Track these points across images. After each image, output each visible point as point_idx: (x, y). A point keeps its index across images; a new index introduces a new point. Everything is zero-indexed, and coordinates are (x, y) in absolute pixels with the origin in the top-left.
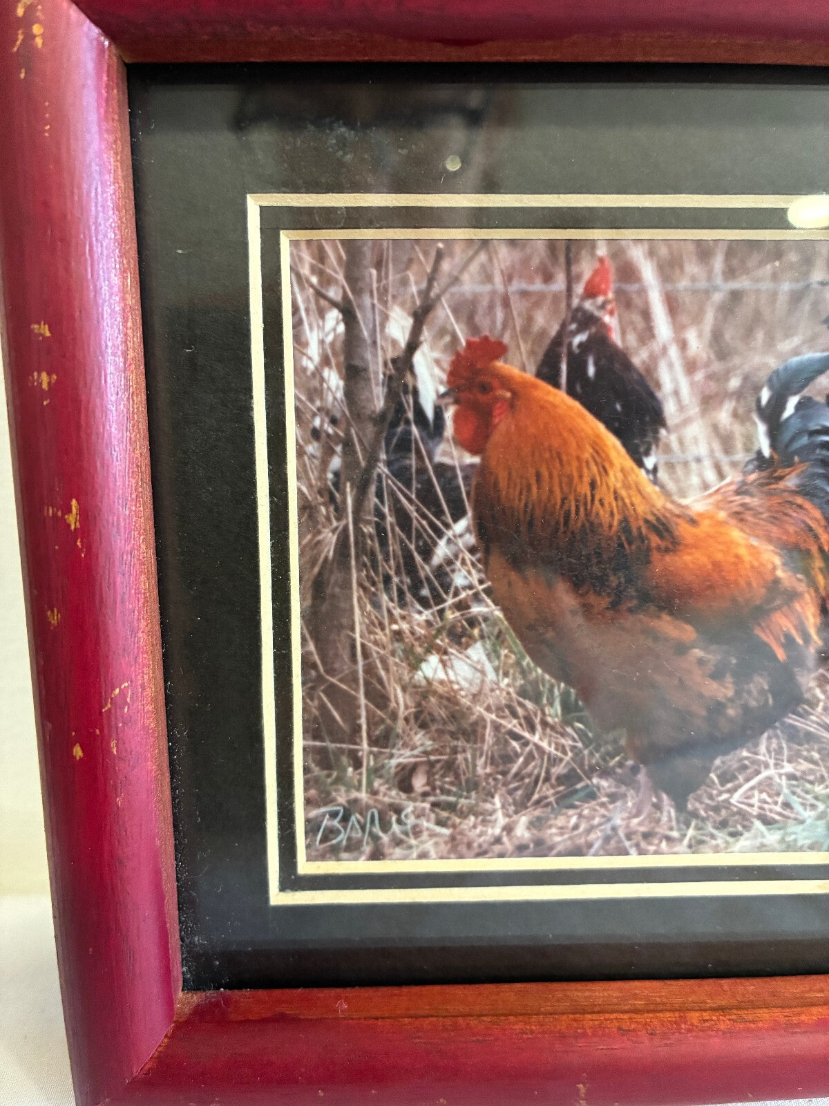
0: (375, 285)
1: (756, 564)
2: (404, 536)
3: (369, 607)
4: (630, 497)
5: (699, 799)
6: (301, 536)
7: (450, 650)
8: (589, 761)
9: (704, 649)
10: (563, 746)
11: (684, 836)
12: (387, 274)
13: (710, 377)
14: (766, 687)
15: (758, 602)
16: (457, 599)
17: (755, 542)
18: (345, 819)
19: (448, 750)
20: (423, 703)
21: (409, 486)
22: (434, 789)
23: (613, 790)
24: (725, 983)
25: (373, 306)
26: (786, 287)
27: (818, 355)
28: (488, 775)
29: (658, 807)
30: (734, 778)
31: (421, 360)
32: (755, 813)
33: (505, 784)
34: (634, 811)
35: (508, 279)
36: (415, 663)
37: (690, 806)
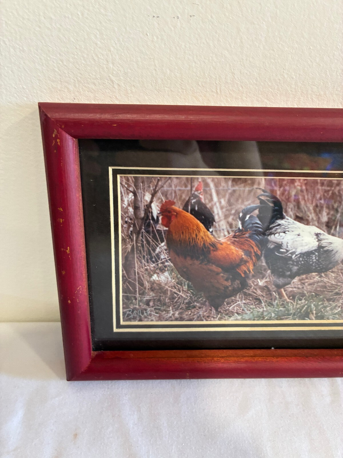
0: (142, 187)
1: (237, 254)
2: (148, 246)
3: (139, 263)
4: (205, 238)
6: (122, 246)
7: (160, 273)
8: (194, 299)
9: (224, 274)
10: (188, 296)
11: (217, 317)
12: (145, 184)
13: (227, 210)
14: (239, 283)
15: (237, 263)
16: (162, 261)
17: (237, 249)
18: (133, 312)
19: (159, 296)
20: (153, 285)
21: (150, 235)
22: (155, 305)
23: (200, 306)
24: (225, 351)
25: (141, 192)
26: (247, 189)
27: (255, 205)
28: (169, 302)
29: (211, 310)
30: (230, 304)
31: (153, 205)
32: (235, 312)
33: (173, 304)
34: (205, 311)
35: (176, 187)
36: (151, 276)
37: (219, 310)
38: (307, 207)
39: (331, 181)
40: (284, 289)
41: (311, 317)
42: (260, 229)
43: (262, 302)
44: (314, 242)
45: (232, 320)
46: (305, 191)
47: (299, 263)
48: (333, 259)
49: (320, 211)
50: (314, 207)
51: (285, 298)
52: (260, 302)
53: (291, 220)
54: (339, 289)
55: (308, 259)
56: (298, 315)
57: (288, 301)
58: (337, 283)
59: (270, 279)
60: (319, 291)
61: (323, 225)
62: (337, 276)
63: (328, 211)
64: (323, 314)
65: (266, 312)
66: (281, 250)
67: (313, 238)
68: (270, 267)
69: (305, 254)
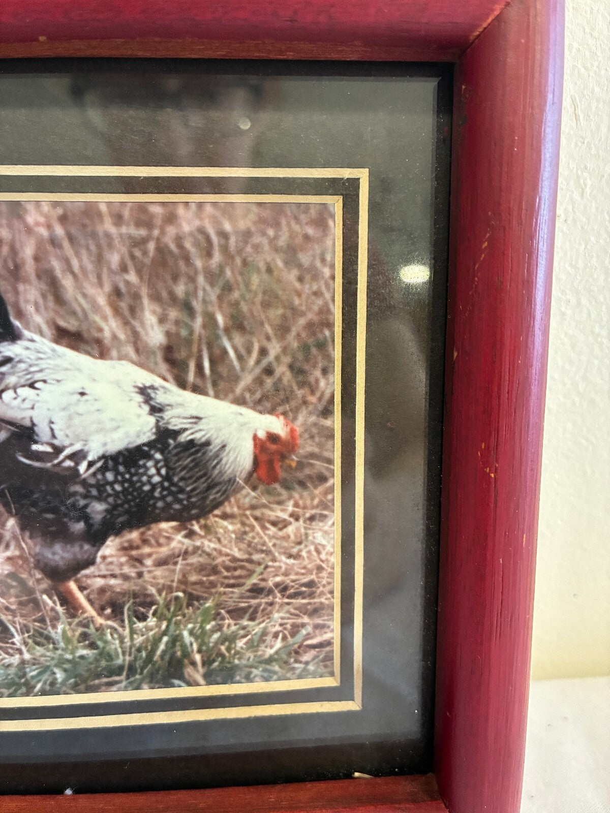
38: (85, 296)
39: (142, 208)
40: (77, 581)
41: (190, 675)
43: (13, 630)
44: (139, 416)
46: (66, 244)
47: (105, 490)
48: (216, 471)
49: (134, 310)
50: (109, 296)
51: (85, 615)
52: (5, 633)
53: (45, 344)
54: (262, 573)
55: (132, 475)
56: (145, 671)
57: (101, 625)
58: (250, 554)
59: (22, 549)
60: (195, 583)
61: (155, 356)
62: (243, 529)
63: (159, 310)
64: (229, 663)
65: (34, 664)
66: (35, 447)
67: (132, 402)
68: (12, 506)
69: (121, 460)
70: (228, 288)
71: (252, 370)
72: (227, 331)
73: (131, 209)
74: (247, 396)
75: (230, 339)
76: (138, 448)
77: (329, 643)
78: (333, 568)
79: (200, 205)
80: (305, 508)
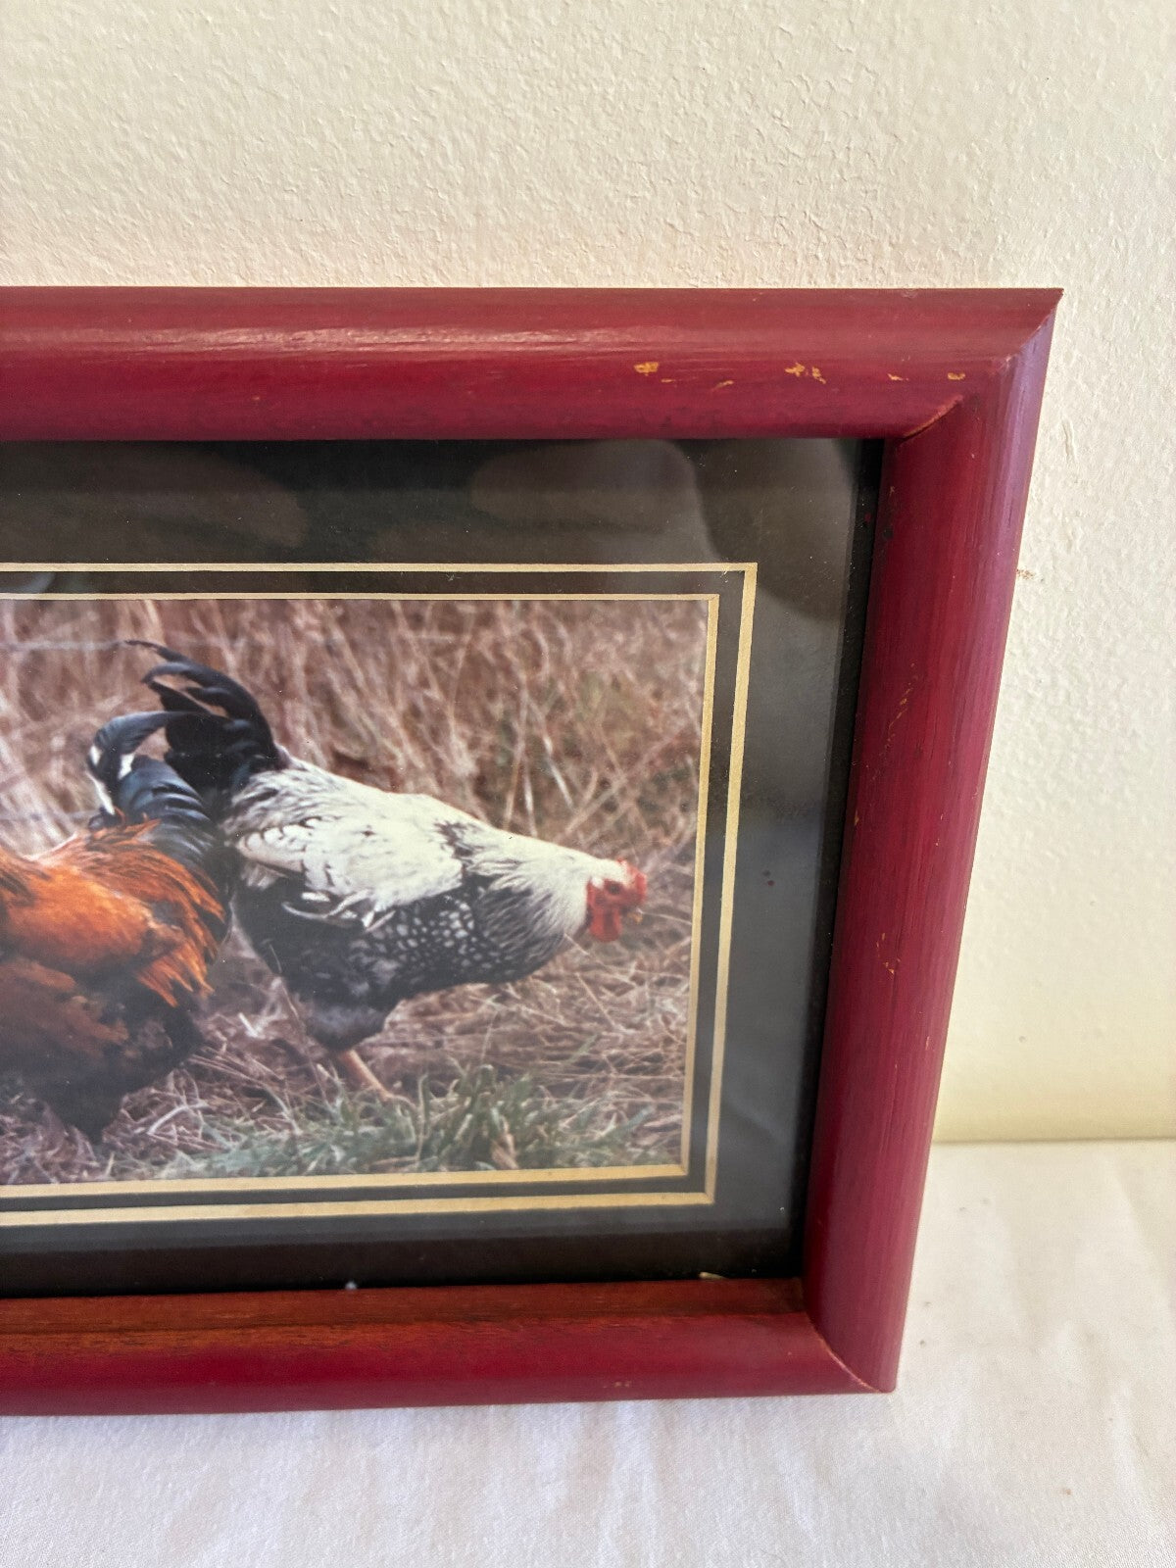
1: (125, 916)
5: (112, 1132)
9: (87, 996)
11: (104, 1166)
13: (29, 736)
14: (163, 1030)
15: (136, 951)
17: (118, 896)
23: (19, 1125)
26: (91, 646)
27: (145, 714)
29: (71, 1140)
30: (145, 1113)
32: (176, 1144)
34: (47, 1144)
39: (449, 607)
41: (499, 1158)
42: (193, 813)
43: (280, 1102)
44: (440, 860)
45: (168, 1178)
46: (347, 652)
47: (396, 946)
48: (539, 925)
49: (437, 733)
50: (404, 715)
51: (368, 1089)
52: (271, 1106)
53: (320, 774)
54: (593, 1044)
55: (431, 929)
56: (444, 1152)
57: (389, 1099)
58: (579, 1022)
59: (290, 1013)
60: (508, 1055)
61: (464, 789)
62: (570, 994)
63: (469, 733)
64: (549, 1144)
65: (308, 1141)
66: (307, 896)
67: (432, 843)
68: (278, 963)
69: (417, 911)
70: (559, 705)
71: (589, 804)
72: (557, 758)
73: (434, 608)
74: (581, 836)
75: (561, 769)
76: (440, 897)
77: (676, 1126)
78: (685, 1040)
79: (526, 604)
80: (651, 970)
